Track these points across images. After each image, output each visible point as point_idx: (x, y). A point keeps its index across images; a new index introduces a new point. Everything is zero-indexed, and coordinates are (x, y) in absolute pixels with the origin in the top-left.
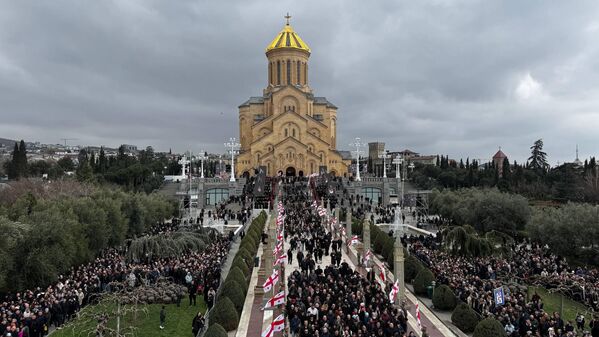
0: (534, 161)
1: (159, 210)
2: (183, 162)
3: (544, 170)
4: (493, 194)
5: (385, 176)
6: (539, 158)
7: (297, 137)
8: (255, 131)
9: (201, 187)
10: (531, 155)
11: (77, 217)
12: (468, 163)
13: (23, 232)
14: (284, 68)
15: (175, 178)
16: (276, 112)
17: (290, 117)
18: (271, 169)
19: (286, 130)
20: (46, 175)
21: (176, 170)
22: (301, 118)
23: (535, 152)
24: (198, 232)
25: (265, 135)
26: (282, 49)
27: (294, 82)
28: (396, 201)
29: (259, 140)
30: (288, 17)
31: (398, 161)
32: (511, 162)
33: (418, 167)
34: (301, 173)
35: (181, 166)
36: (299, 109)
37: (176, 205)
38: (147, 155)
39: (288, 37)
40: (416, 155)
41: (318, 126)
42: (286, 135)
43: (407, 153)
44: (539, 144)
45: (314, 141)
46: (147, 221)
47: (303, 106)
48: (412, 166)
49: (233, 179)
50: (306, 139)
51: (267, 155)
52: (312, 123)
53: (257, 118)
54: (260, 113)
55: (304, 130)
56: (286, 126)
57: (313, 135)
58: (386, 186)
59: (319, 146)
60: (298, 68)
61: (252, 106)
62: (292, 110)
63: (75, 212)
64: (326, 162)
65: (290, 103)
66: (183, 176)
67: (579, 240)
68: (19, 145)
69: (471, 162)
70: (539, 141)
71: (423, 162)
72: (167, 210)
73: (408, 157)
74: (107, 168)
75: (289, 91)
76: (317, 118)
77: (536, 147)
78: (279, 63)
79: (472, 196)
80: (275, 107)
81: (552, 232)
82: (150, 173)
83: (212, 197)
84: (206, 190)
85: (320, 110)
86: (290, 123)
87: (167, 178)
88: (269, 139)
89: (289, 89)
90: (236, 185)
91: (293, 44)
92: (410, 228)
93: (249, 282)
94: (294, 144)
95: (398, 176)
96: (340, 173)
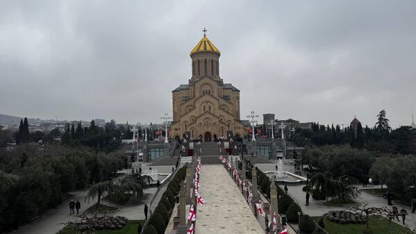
0: (380, 125)
1: (113, 164)
2: (134, 130)
3: (387, 131)
4: (346, 149)
5: (273, 137)
6: (383, 123)
7: (212, 111)
8: (183, 108)
9: (145, 147)
10: (378, 121)
11: (53, 169)
12: (333, 127)
13: (14, 181)
14: (202, 65)
15: (129, 141)
16: (197, 95)
17: (207, 97)
18: (194, 134)
19: (204, 107)
20: (41, 141)
21: (130, 135)
22: (215, 98)
23: (381, 119)
24: (138, 179)
25: (190, 110)
26: (202, 52)
27: (209, 74)
28: (281, 155)
29: (186, 114)
30: (205, 31)
31: (282, 127)
32: (364, 126)
33: (298, 130)
34: (215, 136)
35: (132, 133)
36: (213, 92)
37: (126, 160)
38: (111, 126)
39: (205, 44)
40: (297, 122)
41: (226, 104)
42: (204, 110)
43: (290, 121)
44: (383, 113)
45: (224, 114)
46: (104, 172)
47: (216, 90)
48: (293, 130)
49: (166, 141)
50: (218, 113)
51: (192, 124)
52: (222, 102)
53: (184, 99)
54: (187, 95)
55: (217, 106)
56: (204, 104)
57: (224, 110)
58: (274, 144)
59: (227, 117)
60: (212, 65)
61: (181, 91)
62: (209, 93)
63: (53, 166)
64: (232, 128)
65: (207, 88)
66: (134, 140)
67: (405, 182)
68: (23, 120)
69: (335, 127)
70: (383, 111)
71: (302, 127)
72: (120, 163)
73: (290, 123)
74: (83, 135)
75: (206, 80)
76: (226, 98)
77: (381, 115)
78: (199, 61)
79: (331, 151)
80: (196, 91)
81: (387, 176)
82: (112, 138)
83: (153, 154)
84: (148, 149)
85: (227, 93)
86: (207, 102)
87: (123, 141)
88: (192, 113)
89: (206, 79)
90: (169, 145)
91: (208, 48)
92: (288, 174)
93: (171, 214)
94: (210, 116)
95: (283, 137)
96: (242, 136)
